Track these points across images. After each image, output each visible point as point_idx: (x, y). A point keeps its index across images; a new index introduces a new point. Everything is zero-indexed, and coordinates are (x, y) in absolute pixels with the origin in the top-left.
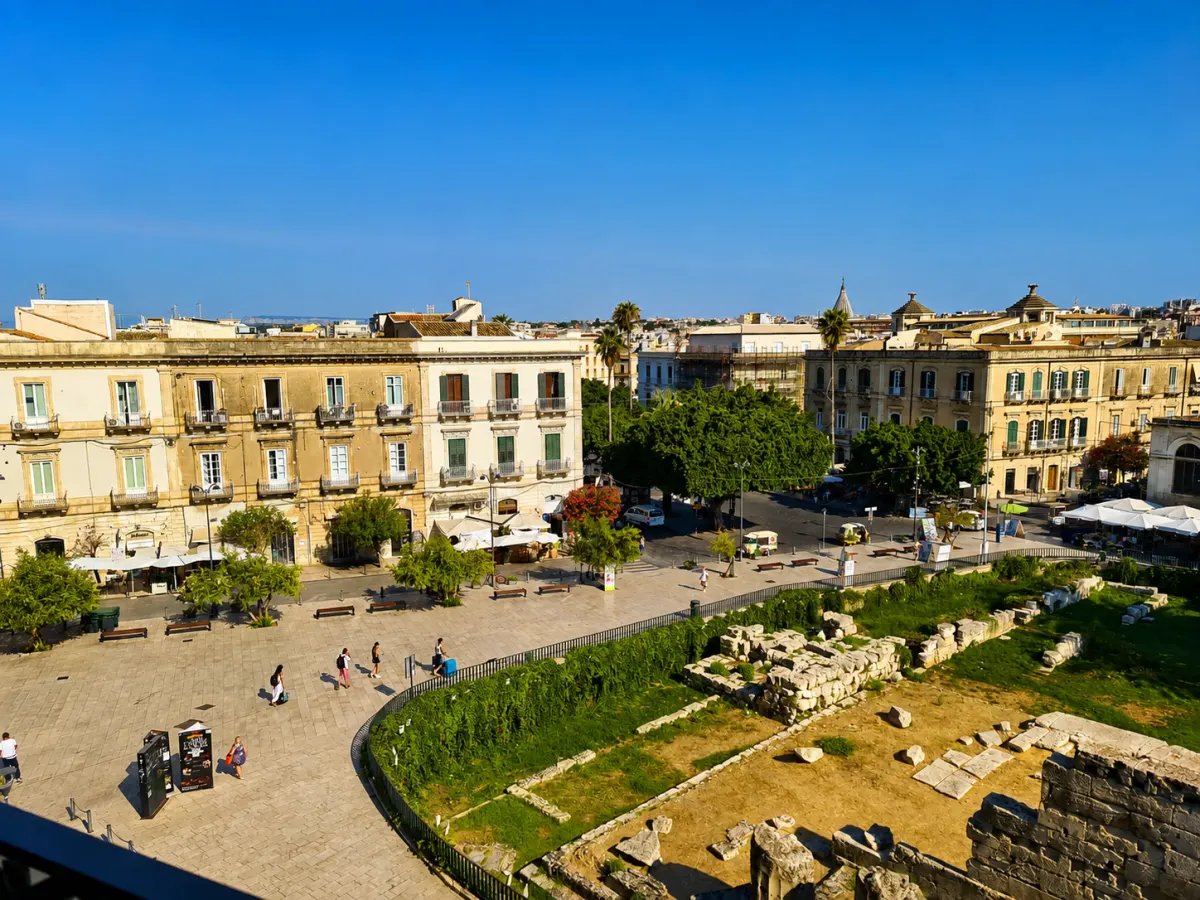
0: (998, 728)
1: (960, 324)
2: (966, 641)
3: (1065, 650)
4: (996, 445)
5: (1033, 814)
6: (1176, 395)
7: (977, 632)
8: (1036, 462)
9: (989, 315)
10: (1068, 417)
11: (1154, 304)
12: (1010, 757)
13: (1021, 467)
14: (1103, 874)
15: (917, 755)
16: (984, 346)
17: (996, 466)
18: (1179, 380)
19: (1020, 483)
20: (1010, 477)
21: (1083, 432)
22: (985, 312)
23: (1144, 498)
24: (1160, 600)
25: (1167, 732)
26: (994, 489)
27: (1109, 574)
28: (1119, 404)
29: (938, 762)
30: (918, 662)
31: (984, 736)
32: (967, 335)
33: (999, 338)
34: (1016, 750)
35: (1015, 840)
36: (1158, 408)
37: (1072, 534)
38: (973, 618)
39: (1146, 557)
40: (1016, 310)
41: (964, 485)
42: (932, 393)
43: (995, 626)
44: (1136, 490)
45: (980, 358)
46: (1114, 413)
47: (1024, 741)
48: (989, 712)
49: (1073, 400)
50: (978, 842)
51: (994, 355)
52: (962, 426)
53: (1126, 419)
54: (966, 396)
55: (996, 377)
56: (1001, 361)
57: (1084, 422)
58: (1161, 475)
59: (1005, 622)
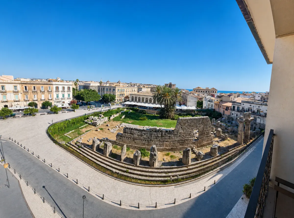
0: (118, 125)
2: (115, 117)
3: (123, 117)
4: (117, 96)
5: (122, 134)
7: (116, 116)
8: (120, 98)
10: (123, 94)
12: (119, 128)
13: (119, 99)
14: (128, 138)
15: (110, 129)
17: (116, 98)
18: (131, 90)
19: (119, 100)
20: (118, 99)
21: (124, 95)
22: (115, 83)
23: (129, 101)
24: (131, 111)
25: (133, 123)
26: (116, 101)
27: (127, 109)
28: (127, 92)
29: (112, 130)
30: (110, 119)
31: (116, 126)
32: (114, 85)
33: (117, 85)
34: (120, 127)
35: (120, 137)
36: (130, 93)
37: (124, 105)
38: (115, 114)
39: (130, 107)
40: (118, 83)
41: (114, 100)
42: (111, 91)
44: (128, 101)
45: (115, 87)
47: (120, 126)
48: (117, 124)
49: (123, 92)
50: (117, 138)
51: (116, 87)
52: (114, 94)
53: (128, 94)
54: (114, 91)
55: (117, 89)
57: (124, 94)
58: (130, 99)
59: (118, 114)
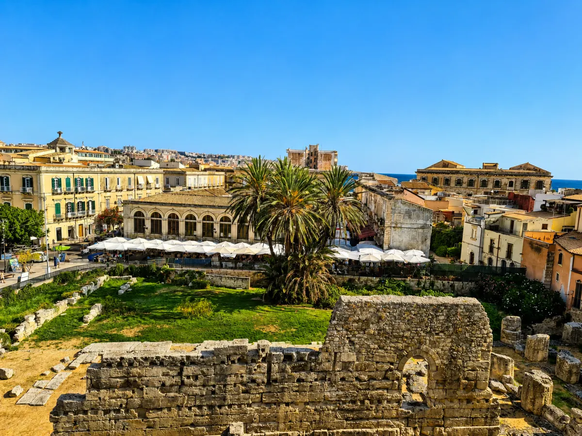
0: (63, 361)
1: (21, 151)
2: (42, 321)
3: (94, 313)
4: (50, 215)
5: (84, 397)
6: (132, 190)
7: (47, 315)
8: (72, 223)
9: (38, 147)
10: (85, 200)
11: (119, 148)
12: (70, 373)
13: (64, 226)
14: (118, 411)
15: (17, 391)
16: (37, 164)
17: (50, 227)
18: (132, 182)
19: (65, 234)
20: (59, 232)
21: (93, 208)
22: (35, 145)
23: (123, 236)
24: (134, 280)
25: (141, 337)
26: (50, 238)
27: (112, 273)
28: (108, 194)
29: (32, 390)
30: (14, 340)
31: (55, 368)
32: (26, 156)
33: (46, 160)
34: (73, 368)
35: (76, 413)
36: (125, 196)
38: (45, 308)
39: (127, 263)
40: (52, 145)
41: (33, 238)
42: (8, 189)
43: (57, 309)
44: (119, 233)
45: (35, 169)
46: (106, 198)
47: (77, 364)
48: (59, 354)
49: (87, 192)
50: (56, 422)
51: (43, 168)
52: (29, 206)
53: (112, 201)
54: (28, 190)
55: (45, 181)
56: (47, 172)
57: (93, 203)
58: (129, 226)
59: (62, 307)
